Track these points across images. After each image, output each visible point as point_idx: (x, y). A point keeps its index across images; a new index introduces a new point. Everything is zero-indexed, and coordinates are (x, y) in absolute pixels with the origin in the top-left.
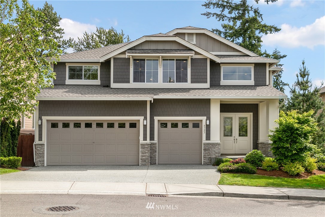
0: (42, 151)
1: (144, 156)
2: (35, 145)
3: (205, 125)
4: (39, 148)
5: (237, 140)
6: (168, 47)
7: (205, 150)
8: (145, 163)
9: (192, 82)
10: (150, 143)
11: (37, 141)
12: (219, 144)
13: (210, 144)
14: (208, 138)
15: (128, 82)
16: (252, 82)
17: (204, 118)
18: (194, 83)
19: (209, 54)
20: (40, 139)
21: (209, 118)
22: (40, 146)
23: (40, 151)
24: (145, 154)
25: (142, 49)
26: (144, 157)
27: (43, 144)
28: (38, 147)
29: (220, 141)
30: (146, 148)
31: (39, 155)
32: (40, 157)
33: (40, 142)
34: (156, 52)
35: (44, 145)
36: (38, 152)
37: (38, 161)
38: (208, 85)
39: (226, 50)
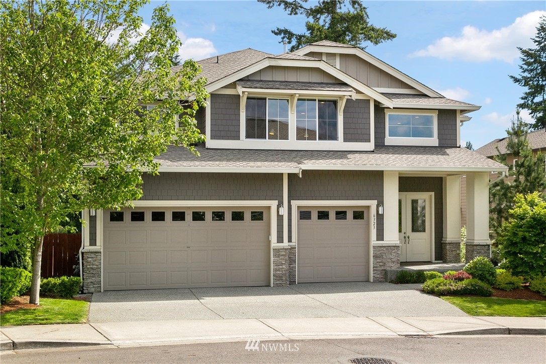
0: (97, 264)
1: (279, 270)
2: (83, 253)
3: (376, 215)
4: (90, 259)
5: (408, 238)
6: (304, 78)
7: (375, 257)
8: (280, 282)
9: (345, 140)
10: (290, 247)
11: (86, 246)
12: (397, 247)
13: (384, 247)
14: (380, 236)
15: (237, 138)
16: (434, 141)
17: (373, 203)
18: (349, 142)
19: (373, 91)
20: (93, 242)
21: (381, 203)
22: (93, 255)
23: (93, 265)
24: (281, 267)
25: (261, 81)
26: (278, 272)
27: (98, 250)
28: (88, 258)
29: (398, 242)
30: (282, 255)
31: (91, 272)
32: (92, 275)
33: (93, 248)
34: (290, 87)
35: (101, 252)
36: (88, 267)
37: (90, 283)
38: (370, 146)
39: (390, 85)
